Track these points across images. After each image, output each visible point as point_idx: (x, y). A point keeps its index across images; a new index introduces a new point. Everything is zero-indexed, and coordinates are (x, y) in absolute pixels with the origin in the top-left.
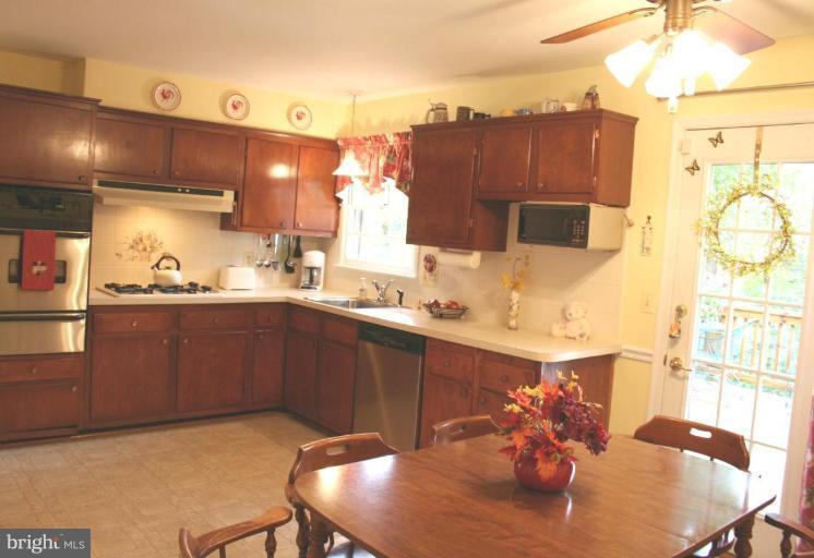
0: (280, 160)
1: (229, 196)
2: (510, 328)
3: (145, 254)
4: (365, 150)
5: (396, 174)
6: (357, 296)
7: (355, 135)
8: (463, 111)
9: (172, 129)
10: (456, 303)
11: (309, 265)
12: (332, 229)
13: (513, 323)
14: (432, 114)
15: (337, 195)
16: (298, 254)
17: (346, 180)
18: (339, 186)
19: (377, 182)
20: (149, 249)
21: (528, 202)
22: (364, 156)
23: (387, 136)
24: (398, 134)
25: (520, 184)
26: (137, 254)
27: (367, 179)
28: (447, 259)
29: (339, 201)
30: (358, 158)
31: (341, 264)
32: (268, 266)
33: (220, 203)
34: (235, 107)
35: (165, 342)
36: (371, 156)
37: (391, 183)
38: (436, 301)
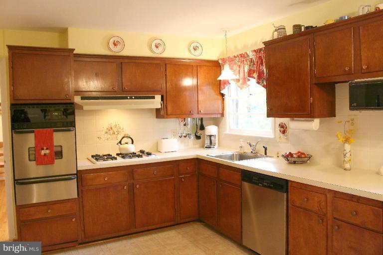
0: (187, 75)
1: (158, 98)
2: (345, 169)
3: (114, 136)
4: (235, 64)
5: (255, 75)
6: (238, 151)
7: (228, 56)
8: (297, 27)
9: (122, 63)
10: (303, 154)
11: (209, 134)
12: (221, 112)
13: (347, 166)
14: (276, 33)
15: (222, 92)
16: (202, 128)
17: (226, 83)
18: (222, 87)
19: (245, 81)
20: (116, 133)
21: (356, 80)
22: (236, 67)
23: (248, 53)
24: (255, 51)
25: (347, 69)
26: (109, 136)
27: (238, 80)
28: (295, 125)
29: (223, 95)
30: (231, 68)
31: (227, 132)
32: (185, 137)
33: (153, 103)
34: (157, 47)
35: (125, 187)
36: (239, 66)
37: (253, 82)
38: (290, 153)
